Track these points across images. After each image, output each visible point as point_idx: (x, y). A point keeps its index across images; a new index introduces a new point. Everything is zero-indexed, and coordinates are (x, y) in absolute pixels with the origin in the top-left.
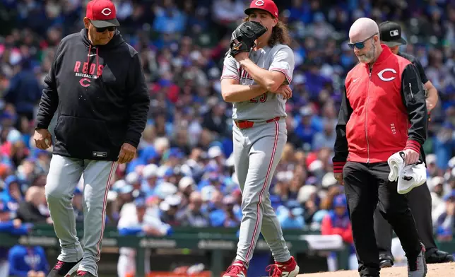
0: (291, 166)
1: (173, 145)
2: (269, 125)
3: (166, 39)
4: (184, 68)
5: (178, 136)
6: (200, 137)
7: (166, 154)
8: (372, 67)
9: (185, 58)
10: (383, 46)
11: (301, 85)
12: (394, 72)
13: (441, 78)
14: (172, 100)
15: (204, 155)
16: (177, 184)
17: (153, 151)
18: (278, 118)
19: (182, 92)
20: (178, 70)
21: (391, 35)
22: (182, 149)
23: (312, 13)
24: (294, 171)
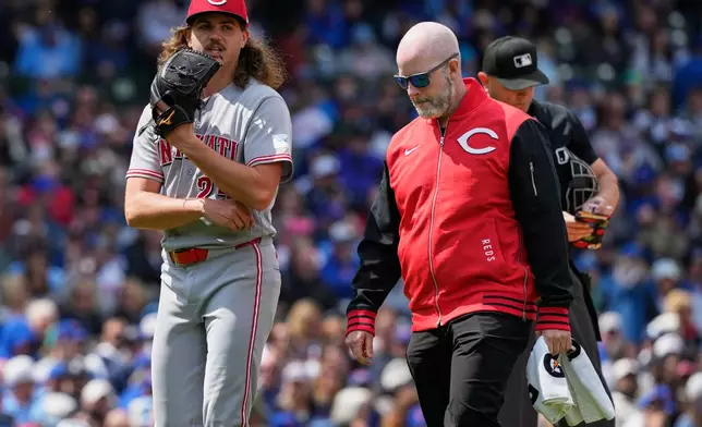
0: (315, 349)
1: (64, 313)
2: (240, 254)
3: (44, 92)
4: (84, 152)
5: (76, 295)
6: (121, 295)
7: (53, 334)
8: (445, 125)
9: (85, 130)
10: (466, 82)
11: (329, 177)
12: (494, 135)
13: (625, 151)
14: (60, 219)
15: (131, 332)
16: (77, 395)
17: (23, 328)
18: (258, 240)
19: (79, 202)
20: (68, 157)
21: (517, 65)
22: (83, 321)
23: (349, 24)
24: (322, 359)
